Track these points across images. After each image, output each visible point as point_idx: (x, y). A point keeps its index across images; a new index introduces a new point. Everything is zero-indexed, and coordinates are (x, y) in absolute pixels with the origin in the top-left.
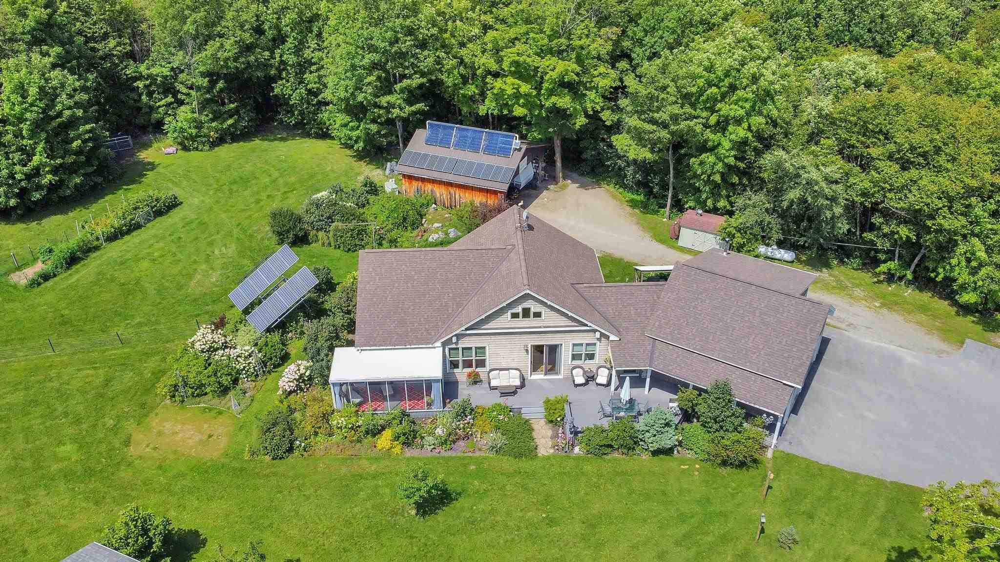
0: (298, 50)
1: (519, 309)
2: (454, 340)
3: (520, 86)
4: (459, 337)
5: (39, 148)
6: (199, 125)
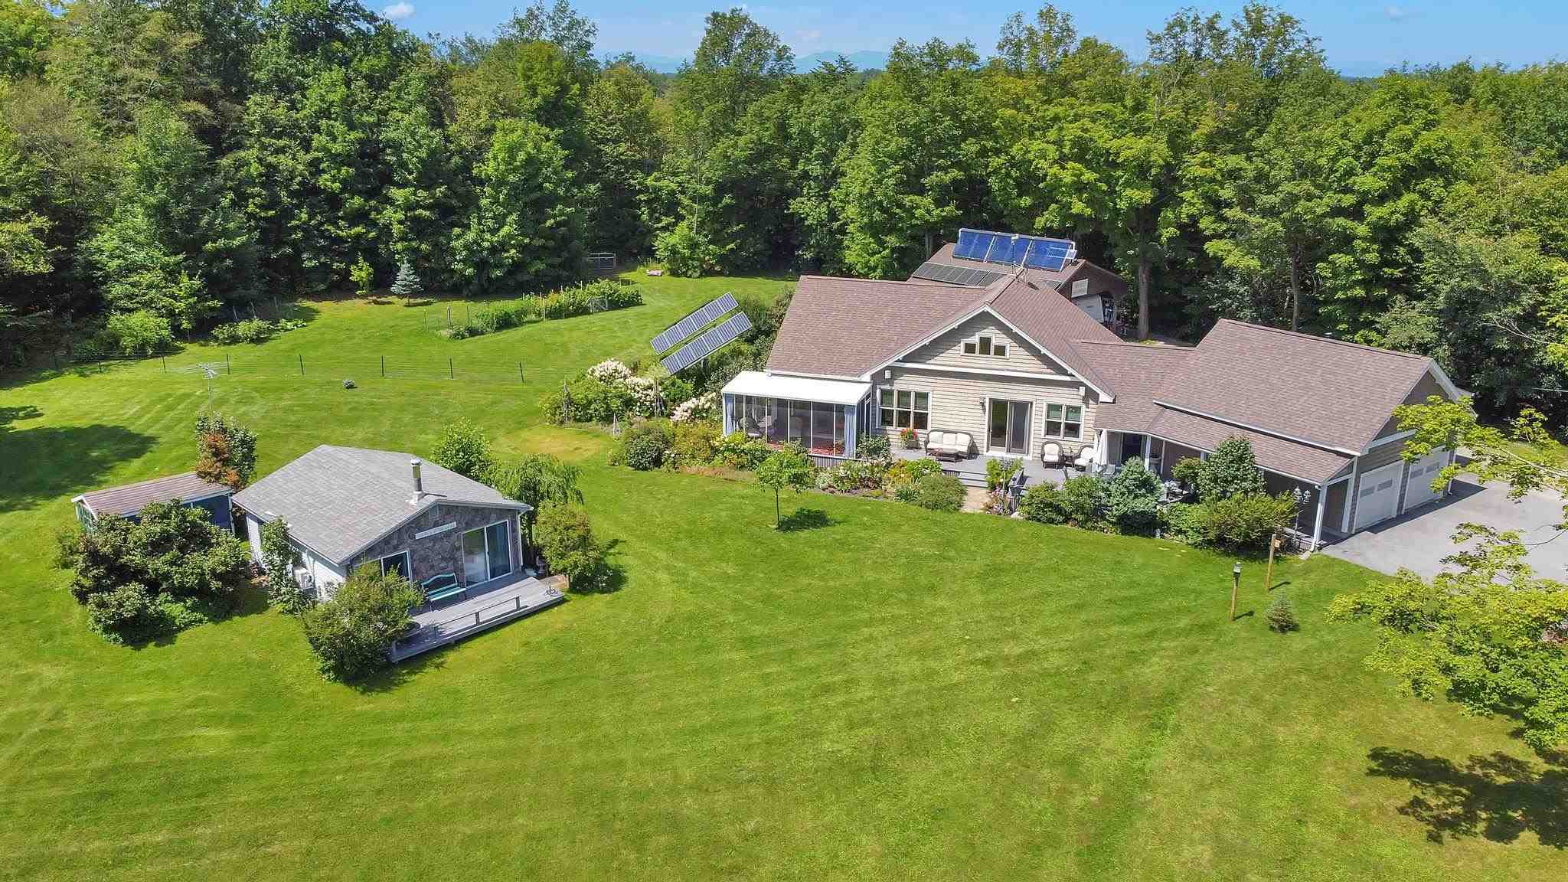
0: (826, 159)
1: (975, 340)
2: (888, 374)
3: (1082, 174)
4: (897, 372)
5: (510, 219)
6: (693, 246)
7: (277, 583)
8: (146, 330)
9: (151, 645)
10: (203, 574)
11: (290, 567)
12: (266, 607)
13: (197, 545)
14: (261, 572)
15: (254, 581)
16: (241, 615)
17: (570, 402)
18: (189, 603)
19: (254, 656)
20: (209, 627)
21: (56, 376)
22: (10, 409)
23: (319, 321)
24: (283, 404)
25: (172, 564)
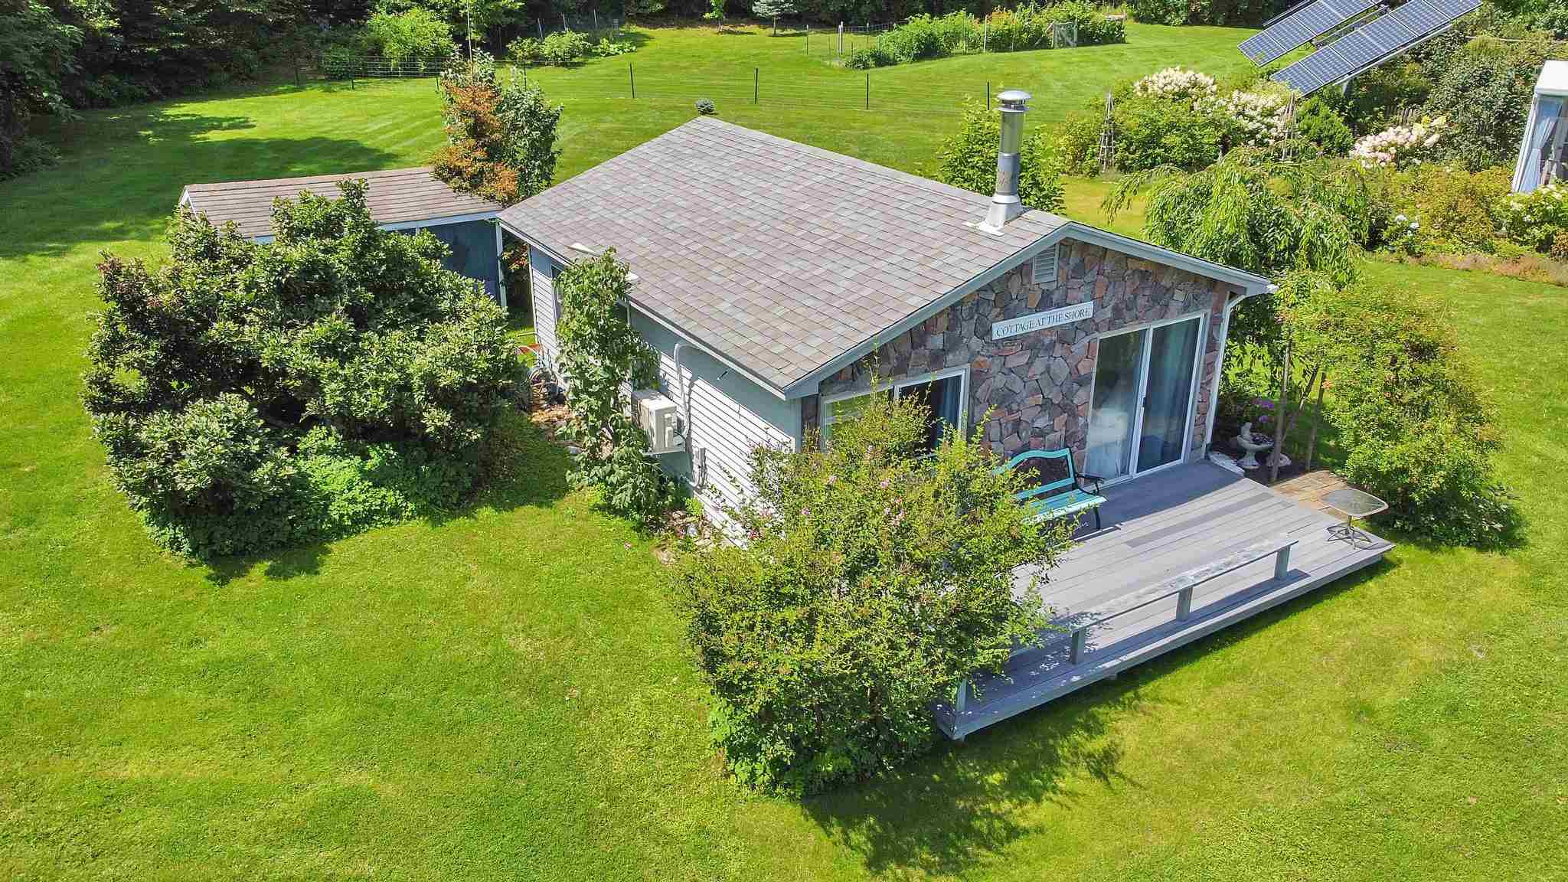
7: (593, 430)
8: (417, 36)
9: (259, 569)
10: (406, 387)
11: (625, 390)
12: (562, 490)
13: (401, 310)
14: (557, 398)
15: (539, 417)
16: (499, 505)
17: (1115, 134)
18: (375, 460)
19: (522, 645)
20: (414, 529)
21: (294, 90)
22: (215, 119)
23: (650, 47)
24: (603, 126)
25: (327, 349)
